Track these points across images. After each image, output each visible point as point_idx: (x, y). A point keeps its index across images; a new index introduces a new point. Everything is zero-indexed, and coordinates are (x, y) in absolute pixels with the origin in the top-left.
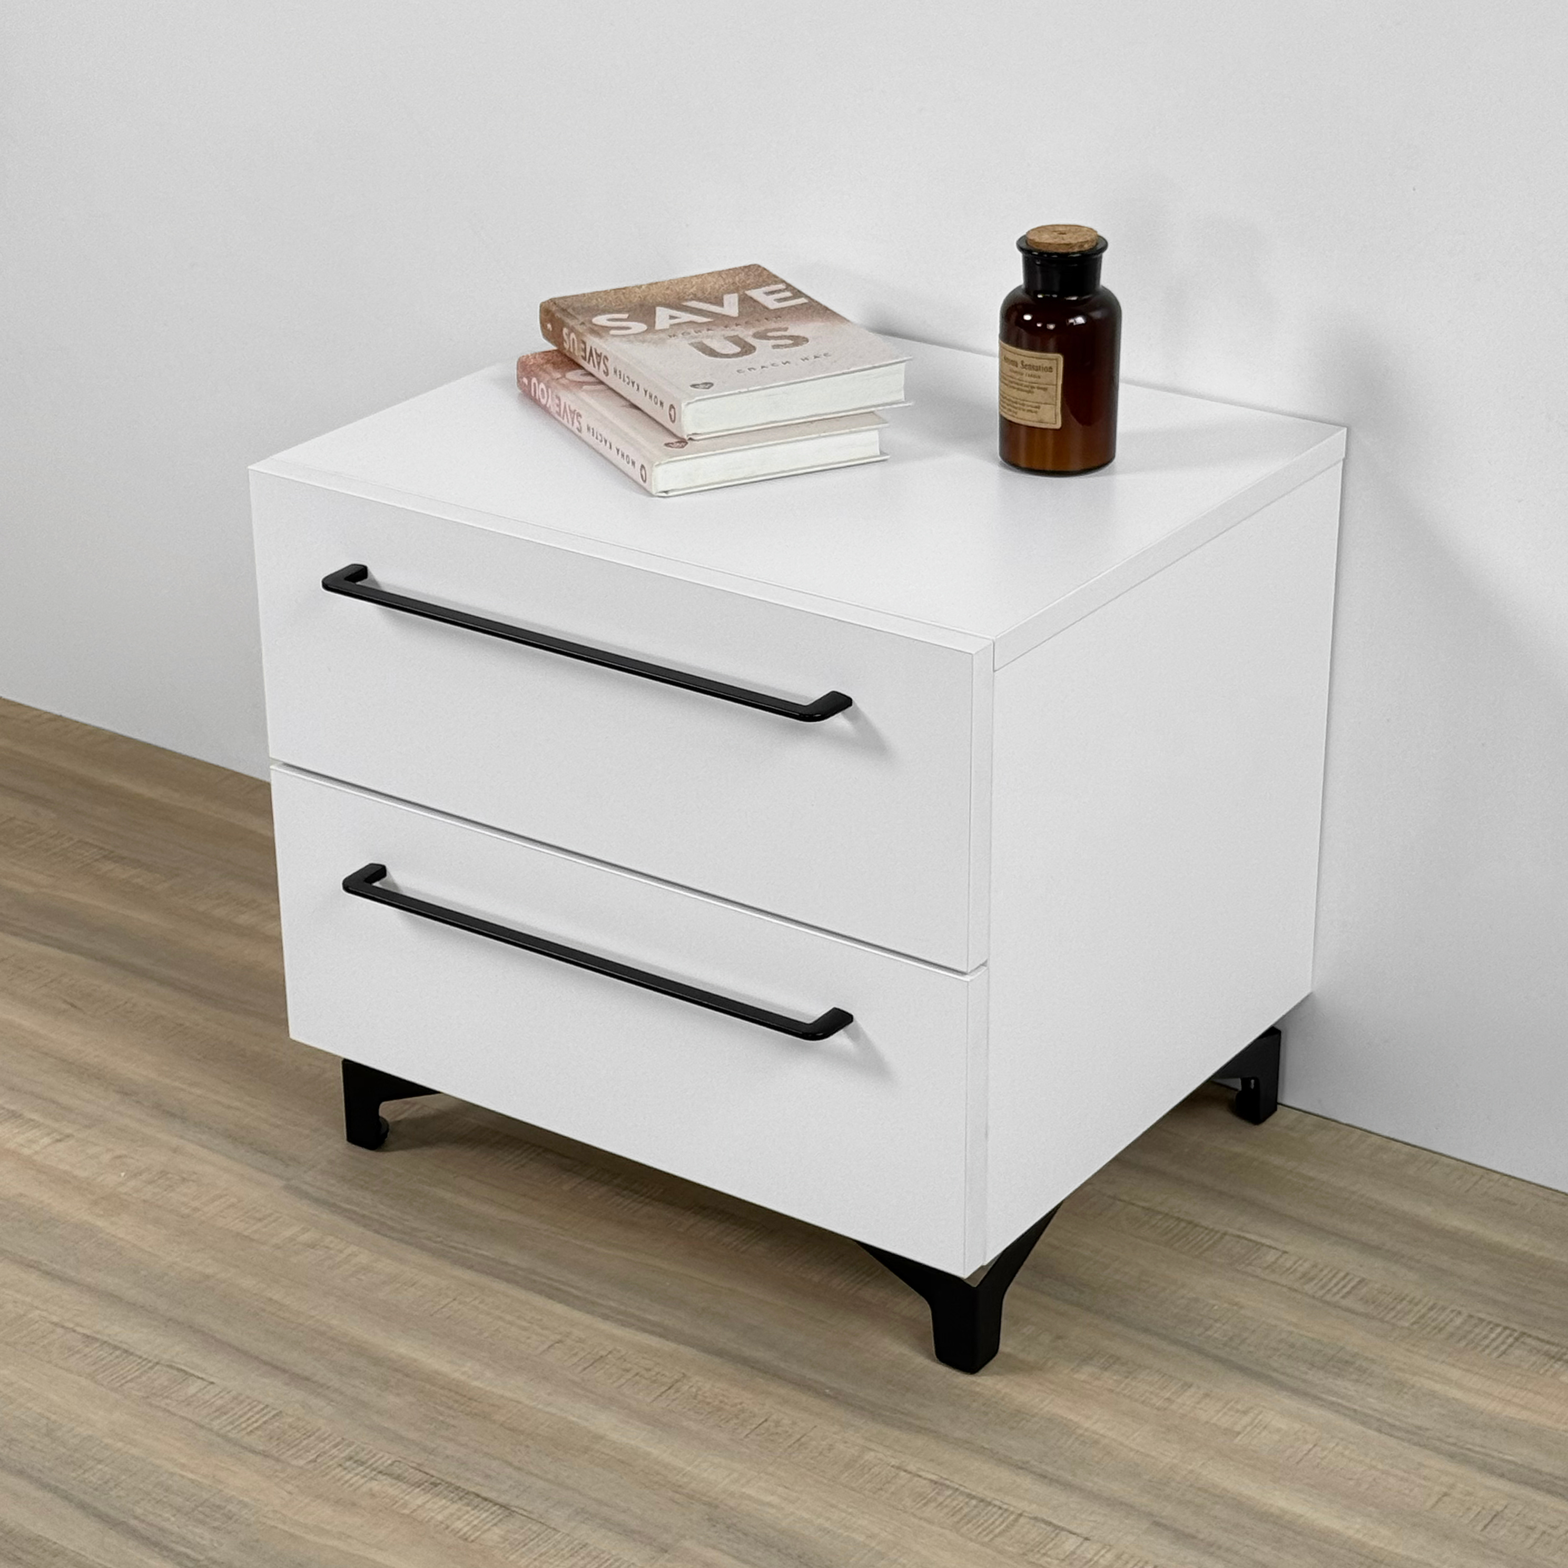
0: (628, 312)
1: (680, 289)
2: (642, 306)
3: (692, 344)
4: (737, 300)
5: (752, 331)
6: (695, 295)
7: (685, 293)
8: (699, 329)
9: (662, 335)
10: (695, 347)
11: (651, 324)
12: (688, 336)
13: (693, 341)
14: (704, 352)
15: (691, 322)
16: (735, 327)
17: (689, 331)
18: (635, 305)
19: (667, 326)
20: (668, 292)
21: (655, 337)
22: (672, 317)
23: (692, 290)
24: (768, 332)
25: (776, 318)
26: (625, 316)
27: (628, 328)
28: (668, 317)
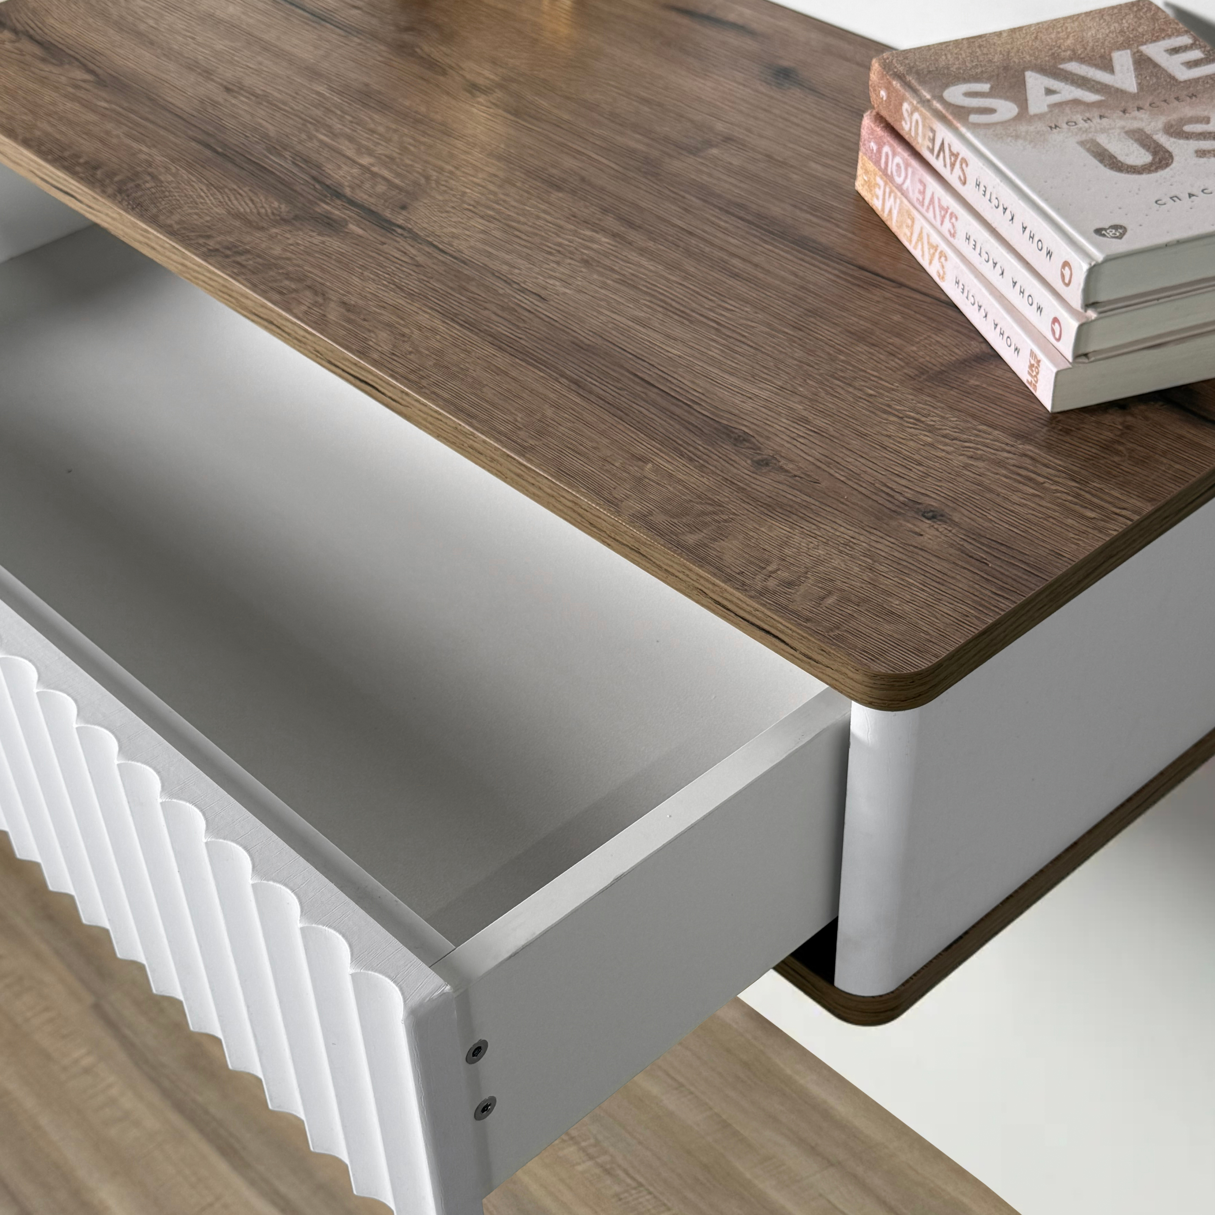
0: (988, 80)
1: (1051, 39)
2: (1006, 68)
3: (1082, 143)
4: (1130, 61)
5: (1160, 122)
6: (1073, 51)
7: (1059, 47)
8: (1087, 115)
9: (1040, 126)
10: (1088, 150)
11: (1023, 103)
12: (1074, 128)
13: (1084, 137)
14: (1101, 161)
15: (1076, 102)
16: (1136, 113)
17: (1074, 118)
18: (998, 67)
19: (1045, 109)
20: (1037, 44)
21: (1032, 128)
22: (1049, 92)
23: (1069, 42)
24: (1185, 124)
25: (1191, 97)
26: (985, 87)
27: (991, 111)
28: (1043, 91)
